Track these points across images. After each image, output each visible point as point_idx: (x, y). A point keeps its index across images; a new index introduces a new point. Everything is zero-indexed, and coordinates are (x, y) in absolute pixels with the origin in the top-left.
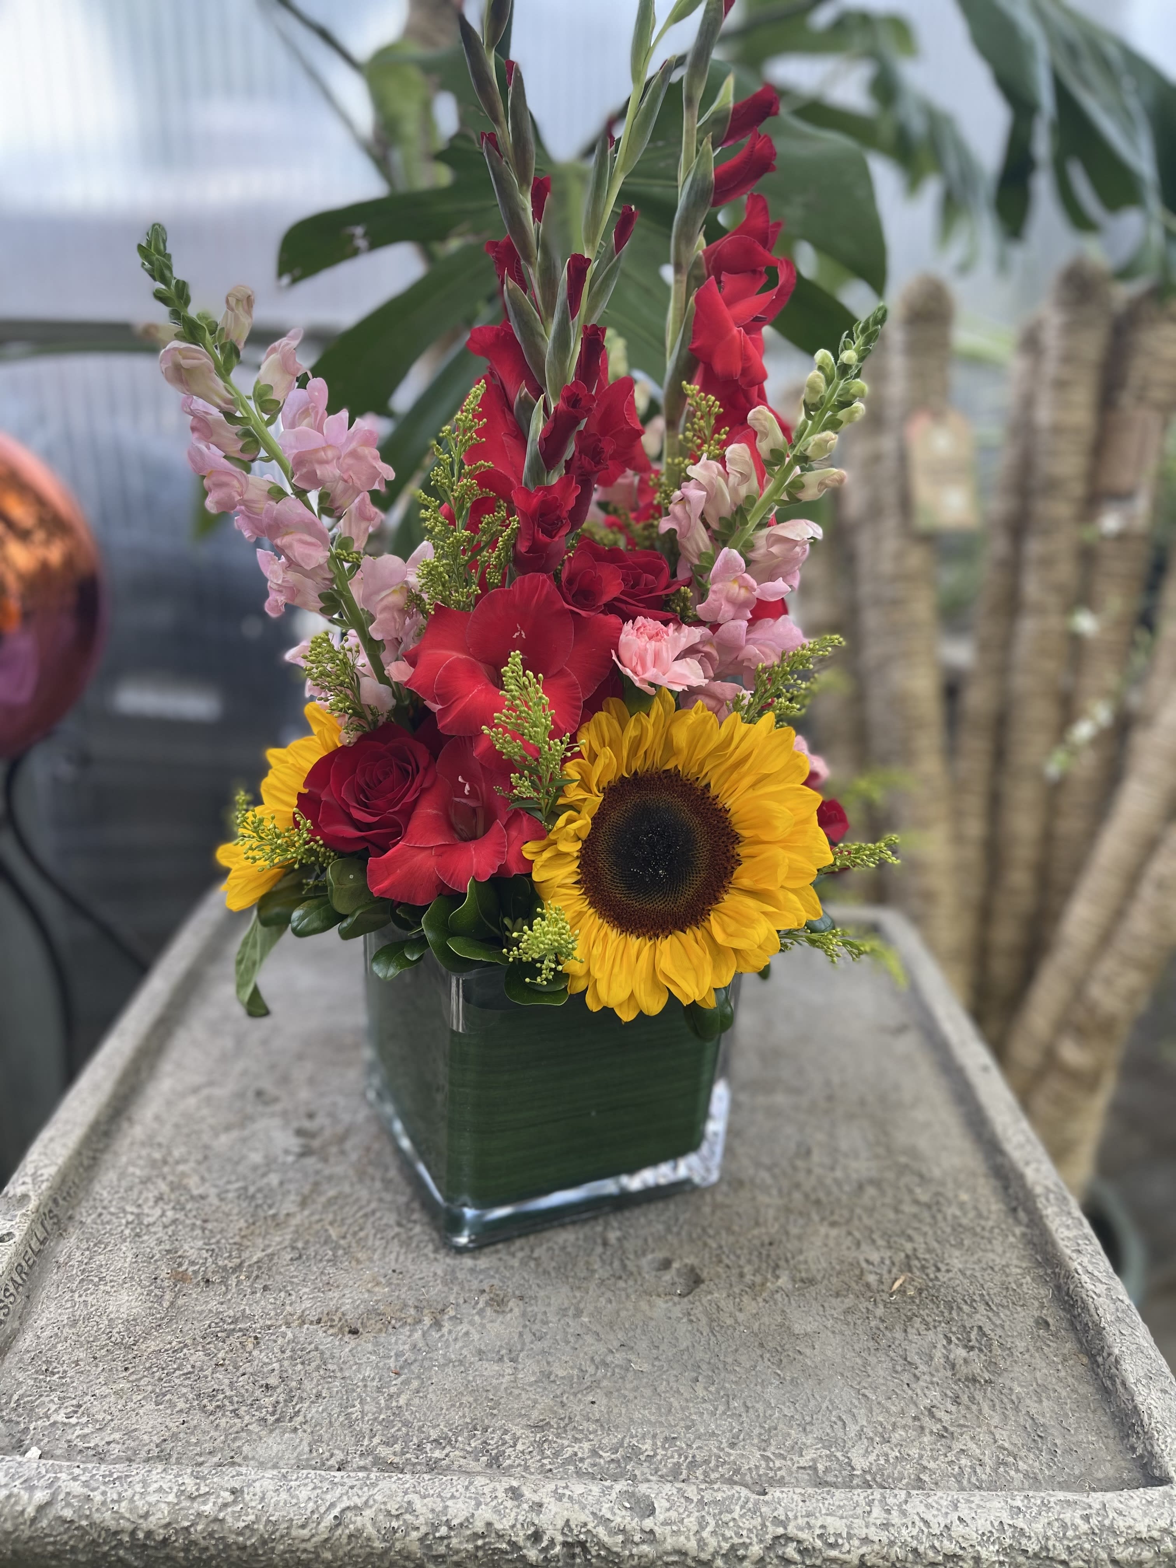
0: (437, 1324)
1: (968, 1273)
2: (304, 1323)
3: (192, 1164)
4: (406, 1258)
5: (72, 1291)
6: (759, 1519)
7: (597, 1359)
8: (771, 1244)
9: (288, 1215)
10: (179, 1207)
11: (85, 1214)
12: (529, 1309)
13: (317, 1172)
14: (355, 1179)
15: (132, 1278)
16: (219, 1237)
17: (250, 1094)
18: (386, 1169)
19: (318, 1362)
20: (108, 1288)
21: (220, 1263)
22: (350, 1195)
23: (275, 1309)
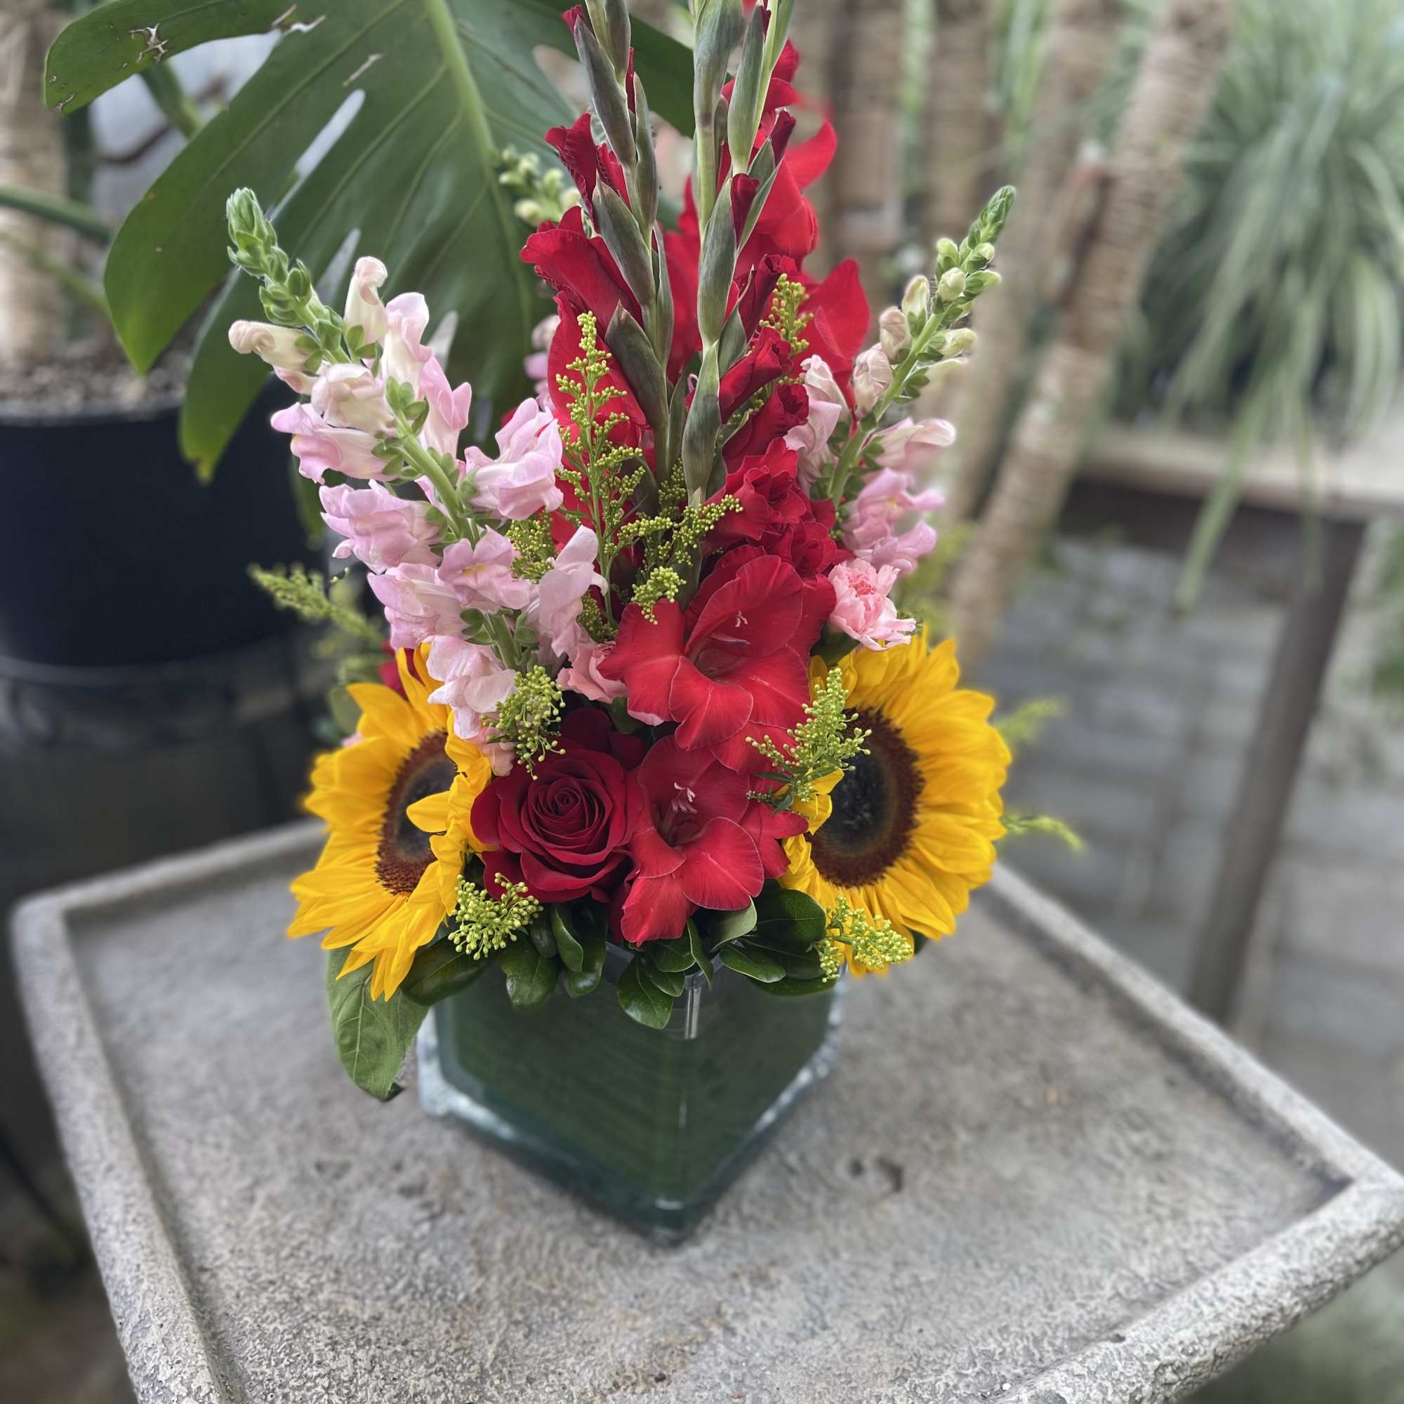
0: (728, 1329)
3: (330, 1287)
4: (633, 1277)
6: (1138, 1363)
9: (479, 1291)
10: (363, 1342)
12: (792, 1271)
14: (507, 1218)
17: (313, 1173)
21: (461, 1379)
22: (518, 1237)
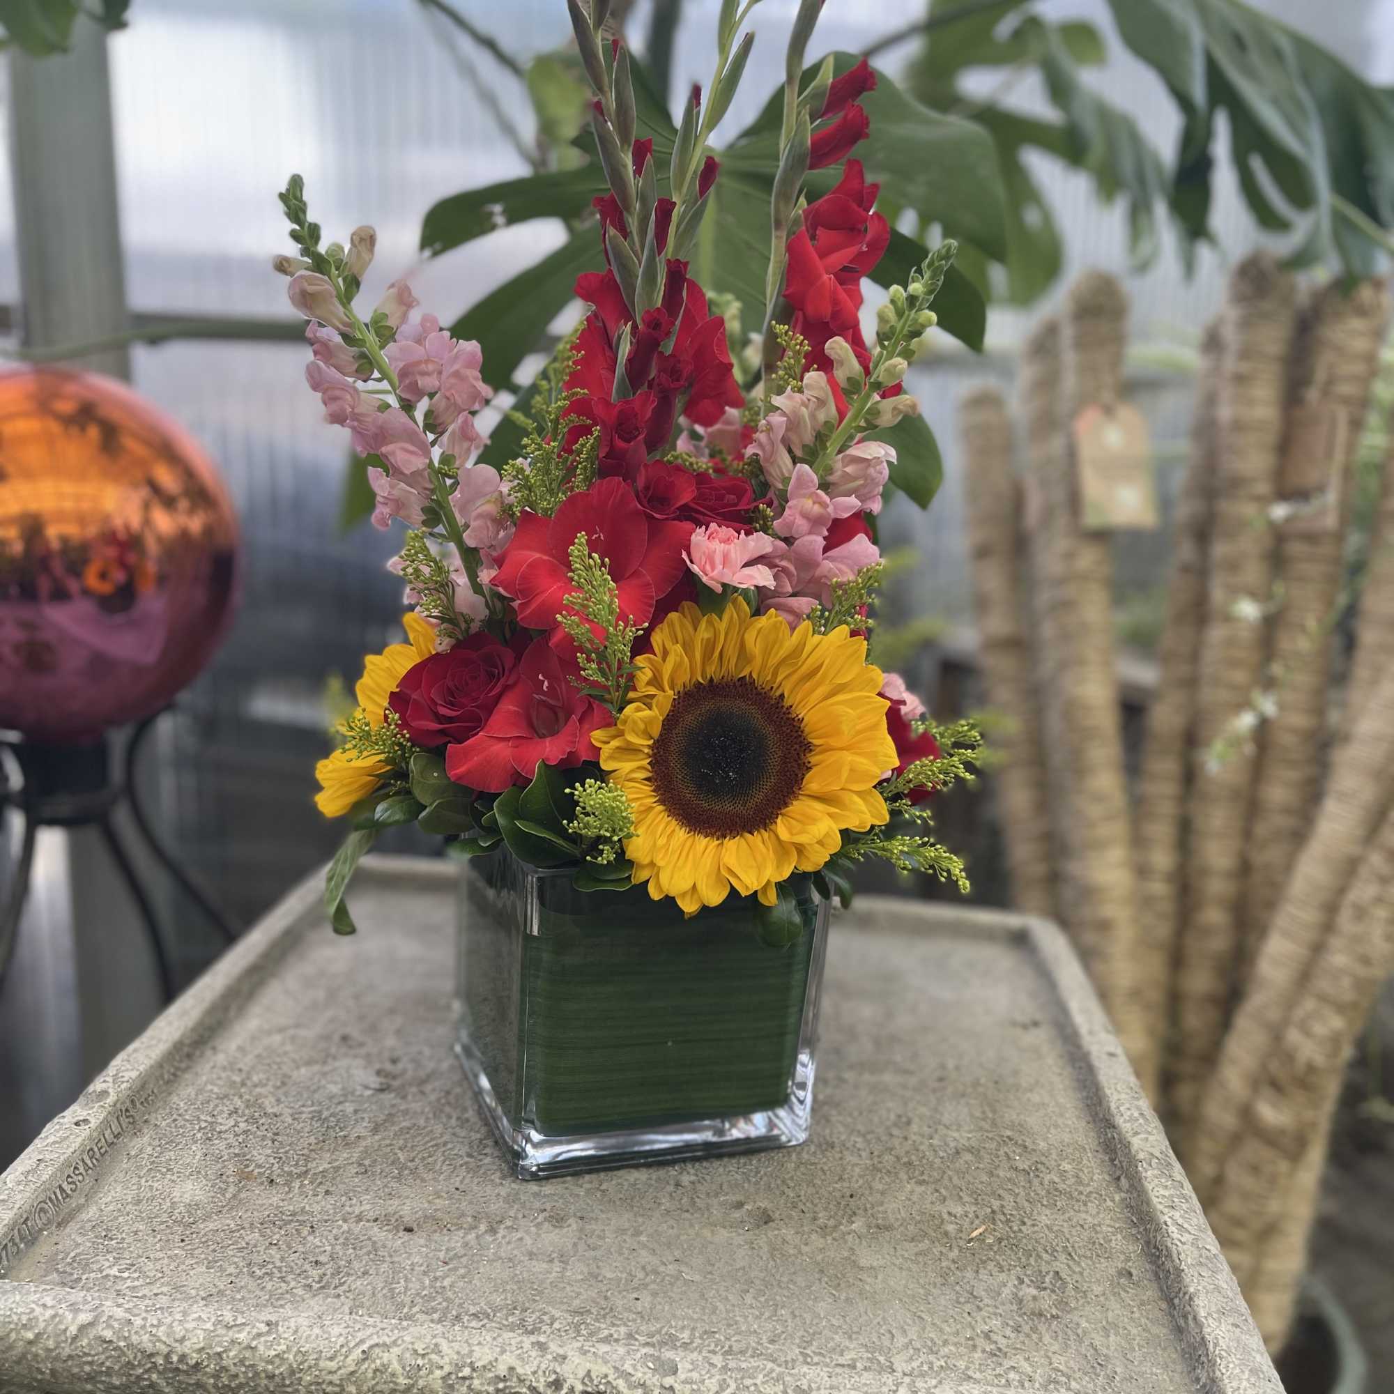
0: (492, 1230)
1: (1055, 1228)
2: (361, 1220)
3: (270, 1088)
4: (472, 1181)
5: (139, 1177)
6: (781, 1387)
7: (649, 1268)
8: (852, 1196)
9: (359, 1137)
10: (252, 1120)
11: (160, 1119)
12: (587, 1227)
13: (393, 1106)
14: (431, 1115)
15: (199, 1172)
16: (288, 1148)
17: (336, 1038)
18: (465, 1110)
19: (370, 1248)
20: (174, 1178)
21: (286, 1169)
22: (425, 1128)
23: (334, 1209)
